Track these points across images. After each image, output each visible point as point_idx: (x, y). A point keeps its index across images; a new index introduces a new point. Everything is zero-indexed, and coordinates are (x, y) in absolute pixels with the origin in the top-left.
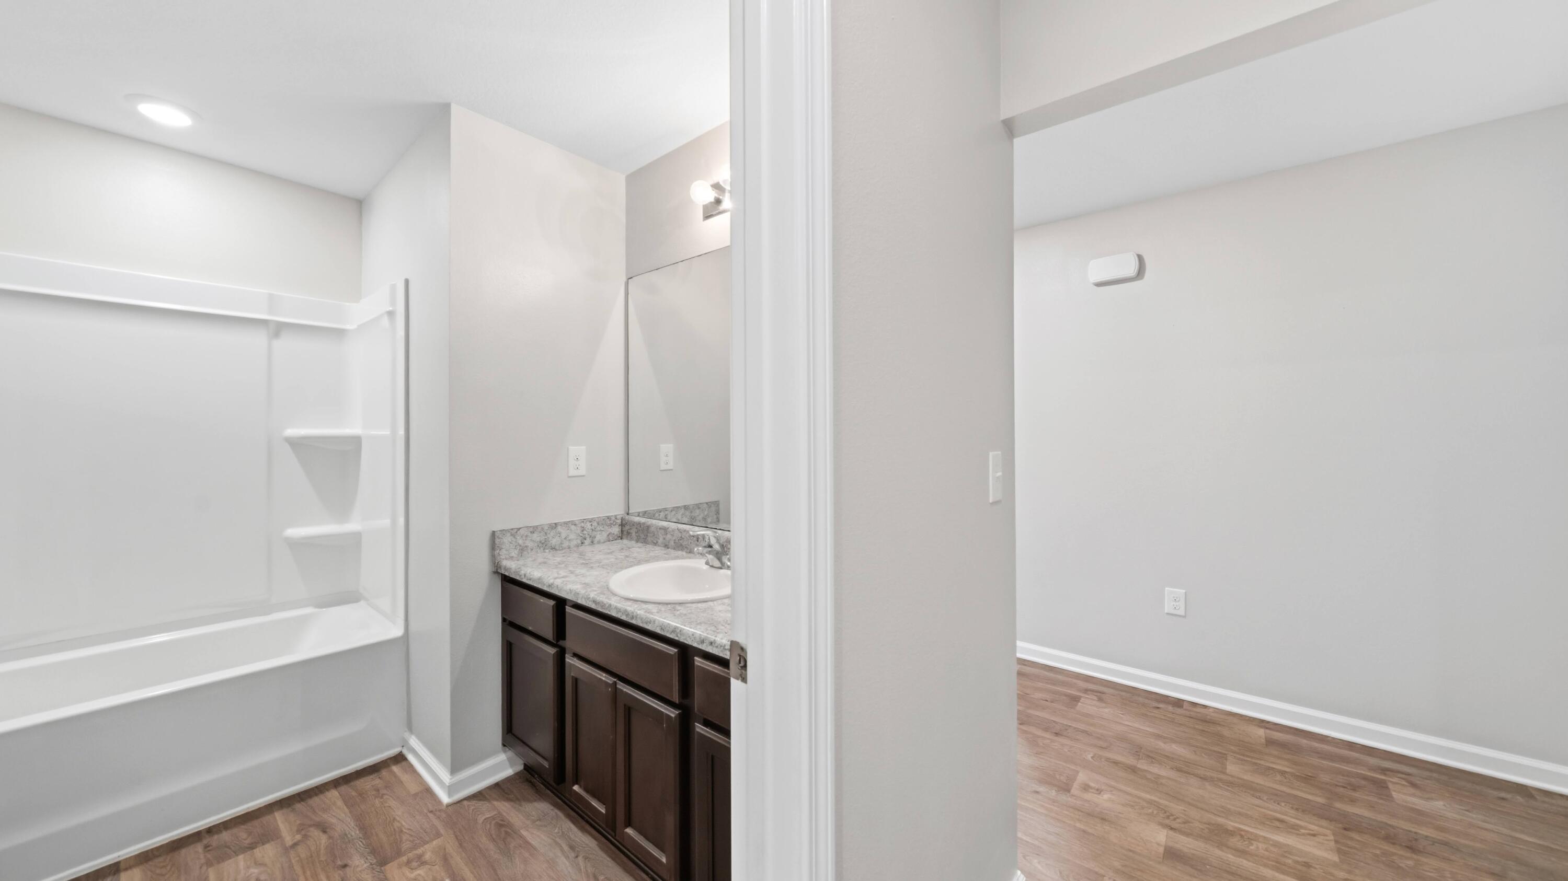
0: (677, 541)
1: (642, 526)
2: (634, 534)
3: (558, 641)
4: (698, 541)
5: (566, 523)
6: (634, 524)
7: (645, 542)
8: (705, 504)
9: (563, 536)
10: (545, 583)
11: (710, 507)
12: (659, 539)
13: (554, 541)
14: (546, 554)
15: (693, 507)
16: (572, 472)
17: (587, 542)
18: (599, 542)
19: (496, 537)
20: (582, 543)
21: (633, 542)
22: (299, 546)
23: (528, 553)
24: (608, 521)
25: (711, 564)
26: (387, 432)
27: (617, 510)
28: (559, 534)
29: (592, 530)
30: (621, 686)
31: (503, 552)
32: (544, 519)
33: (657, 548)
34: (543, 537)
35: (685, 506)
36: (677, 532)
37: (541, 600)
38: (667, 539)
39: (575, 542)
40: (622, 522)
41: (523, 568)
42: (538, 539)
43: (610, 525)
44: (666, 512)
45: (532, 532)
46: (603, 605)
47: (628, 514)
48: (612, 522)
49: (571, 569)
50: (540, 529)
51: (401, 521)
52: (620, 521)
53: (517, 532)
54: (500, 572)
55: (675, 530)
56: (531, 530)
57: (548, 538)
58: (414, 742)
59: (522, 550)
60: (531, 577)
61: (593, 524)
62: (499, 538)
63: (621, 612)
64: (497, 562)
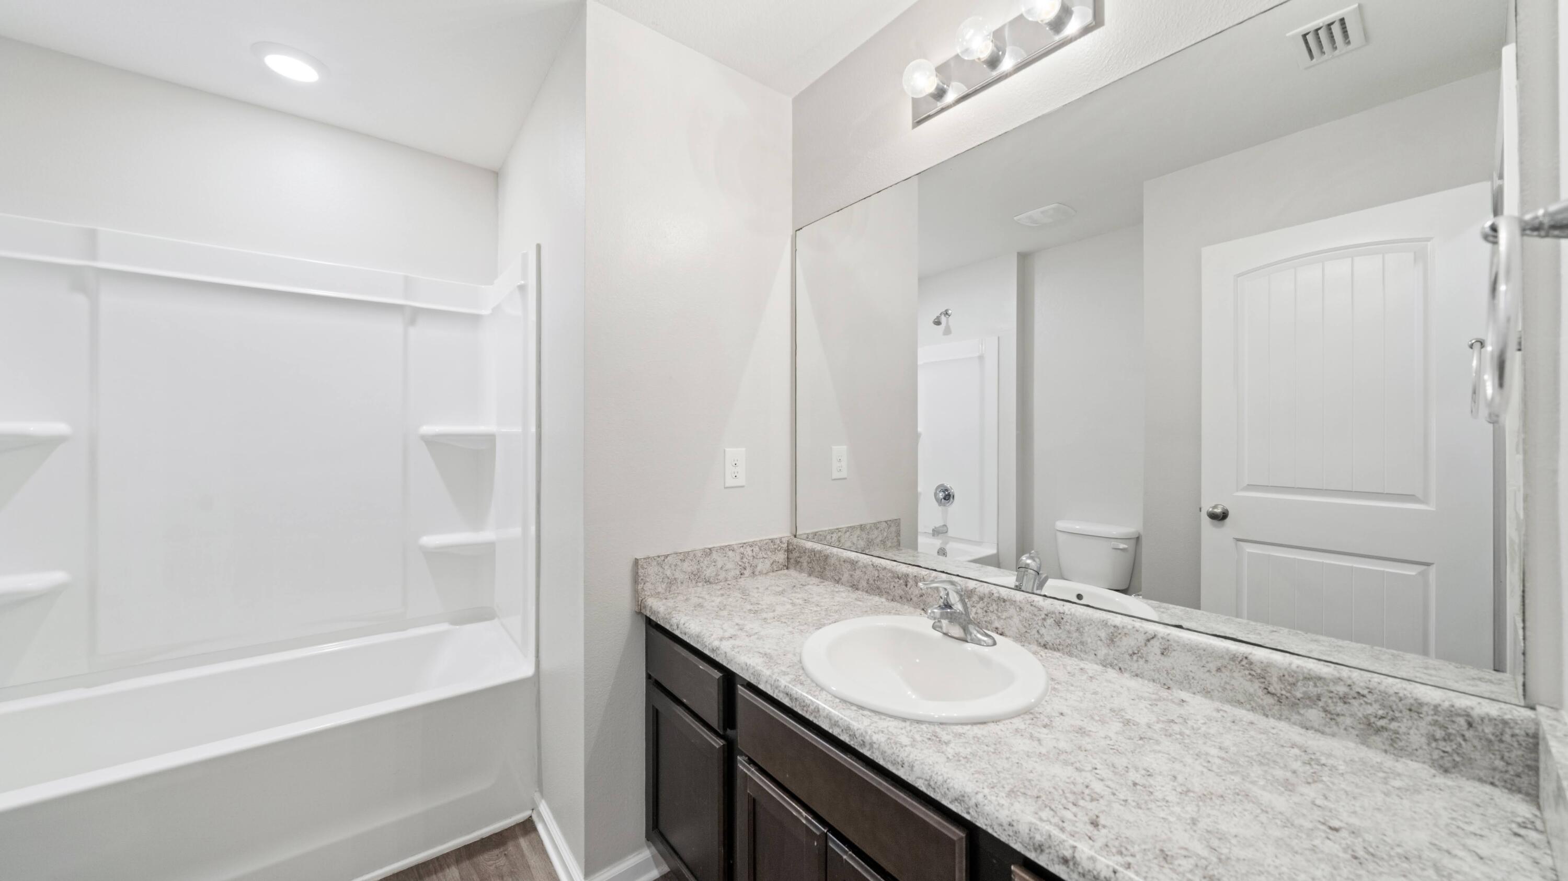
0: (871, 582)
1: (817, 556)
2: (805, 564)
3: (725, 730)
4: (906, 585)
5: (722, 548)
6: (804, 551)
7: (822, 576)
8: (885, 524)
9: (719, 565)
10: (707, 644)
11: (890, 526)
12: (843, 575)
13: (709, 572)
14: (699, 589)
15: (871, 527)
16: (730, 482)
17: (747, 573)
18: (761, 573)
19: (639, 567)
20: (741, 574)
21: (803, 574)
22: (435, 555)
23: (678, 588)
24: (771, 545)
25: (945, 631)
26: (518, 429)
27: (782, 532)
28: (715, 562)
29: (754, 557)
30: (835, 845)
31: (648, 586)
32: (696, 544)
33: (840, 588)
34: (696, 567)
35: (861, 525)
36: (871, 568)
37: (701, 667)
38: (856, 577)
39: (732, 574)
40: (788, 546)
41: (674, 614)
42: (689, 570)
43: (774, 551)
44: (840, 534)
45: (683, 561)
46: (805, 706)
47: (795, 536)
48: (776, 546)
49: (737, 620)
50: (692, 555)
51: (533, 529)
52: (786, 545)
53: (664, 560)
54: (645, 614)
55: (869, 565)
56: (681, 557)
57: (702, 567)
58: (544, 808)
59: (671, 582)
60: (687, 630)
61: (754, 549)
62: (643, 568)
63: (839, 726)
64: (640, 599)
